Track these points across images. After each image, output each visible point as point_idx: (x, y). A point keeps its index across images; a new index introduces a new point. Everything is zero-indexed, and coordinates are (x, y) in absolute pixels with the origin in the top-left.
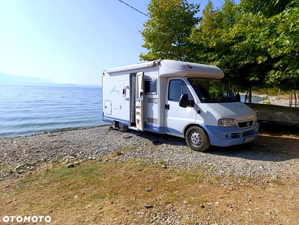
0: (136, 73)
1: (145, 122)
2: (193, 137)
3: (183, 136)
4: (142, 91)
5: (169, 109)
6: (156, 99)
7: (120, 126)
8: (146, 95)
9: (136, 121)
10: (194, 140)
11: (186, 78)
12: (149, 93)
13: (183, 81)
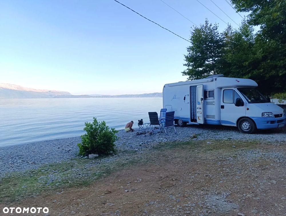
0: (196, 86)
1: (205, 118)
2: (244, 125)
3: (235, 125)
4: (203, 97)
5: (224, 108)
6: (214, 102)
7: (179, 123)
8: (205, 100)
9: (197, 117)
10: (244, 127)
11: (236, 88)
12: (207, 98)
13: (234, 90)
